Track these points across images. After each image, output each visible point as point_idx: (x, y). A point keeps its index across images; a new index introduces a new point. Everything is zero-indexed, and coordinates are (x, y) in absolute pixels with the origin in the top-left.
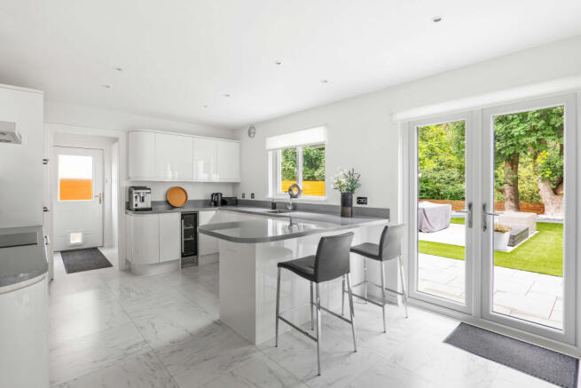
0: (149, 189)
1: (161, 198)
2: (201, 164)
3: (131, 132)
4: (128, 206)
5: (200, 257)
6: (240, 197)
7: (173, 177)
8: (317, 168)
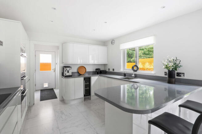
0: (71, 67)
1: (75, 71)
2: (91, 57)
3: (64, 44)
4: (63, 74)
5: (91, 97)
6: (107, 70)
7: (80, 62)
8: (132, 58)
